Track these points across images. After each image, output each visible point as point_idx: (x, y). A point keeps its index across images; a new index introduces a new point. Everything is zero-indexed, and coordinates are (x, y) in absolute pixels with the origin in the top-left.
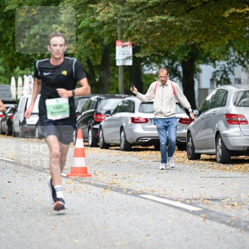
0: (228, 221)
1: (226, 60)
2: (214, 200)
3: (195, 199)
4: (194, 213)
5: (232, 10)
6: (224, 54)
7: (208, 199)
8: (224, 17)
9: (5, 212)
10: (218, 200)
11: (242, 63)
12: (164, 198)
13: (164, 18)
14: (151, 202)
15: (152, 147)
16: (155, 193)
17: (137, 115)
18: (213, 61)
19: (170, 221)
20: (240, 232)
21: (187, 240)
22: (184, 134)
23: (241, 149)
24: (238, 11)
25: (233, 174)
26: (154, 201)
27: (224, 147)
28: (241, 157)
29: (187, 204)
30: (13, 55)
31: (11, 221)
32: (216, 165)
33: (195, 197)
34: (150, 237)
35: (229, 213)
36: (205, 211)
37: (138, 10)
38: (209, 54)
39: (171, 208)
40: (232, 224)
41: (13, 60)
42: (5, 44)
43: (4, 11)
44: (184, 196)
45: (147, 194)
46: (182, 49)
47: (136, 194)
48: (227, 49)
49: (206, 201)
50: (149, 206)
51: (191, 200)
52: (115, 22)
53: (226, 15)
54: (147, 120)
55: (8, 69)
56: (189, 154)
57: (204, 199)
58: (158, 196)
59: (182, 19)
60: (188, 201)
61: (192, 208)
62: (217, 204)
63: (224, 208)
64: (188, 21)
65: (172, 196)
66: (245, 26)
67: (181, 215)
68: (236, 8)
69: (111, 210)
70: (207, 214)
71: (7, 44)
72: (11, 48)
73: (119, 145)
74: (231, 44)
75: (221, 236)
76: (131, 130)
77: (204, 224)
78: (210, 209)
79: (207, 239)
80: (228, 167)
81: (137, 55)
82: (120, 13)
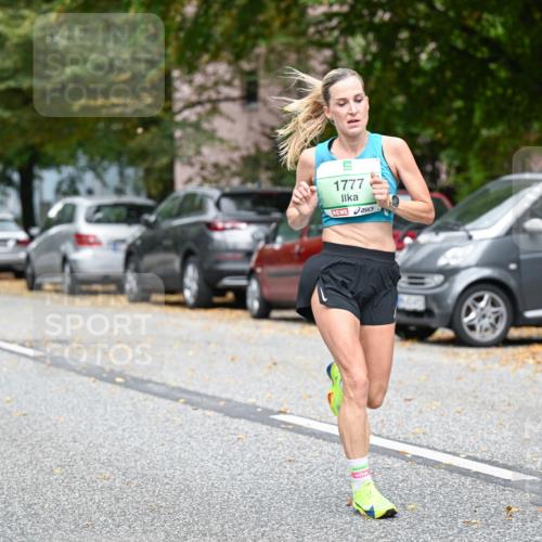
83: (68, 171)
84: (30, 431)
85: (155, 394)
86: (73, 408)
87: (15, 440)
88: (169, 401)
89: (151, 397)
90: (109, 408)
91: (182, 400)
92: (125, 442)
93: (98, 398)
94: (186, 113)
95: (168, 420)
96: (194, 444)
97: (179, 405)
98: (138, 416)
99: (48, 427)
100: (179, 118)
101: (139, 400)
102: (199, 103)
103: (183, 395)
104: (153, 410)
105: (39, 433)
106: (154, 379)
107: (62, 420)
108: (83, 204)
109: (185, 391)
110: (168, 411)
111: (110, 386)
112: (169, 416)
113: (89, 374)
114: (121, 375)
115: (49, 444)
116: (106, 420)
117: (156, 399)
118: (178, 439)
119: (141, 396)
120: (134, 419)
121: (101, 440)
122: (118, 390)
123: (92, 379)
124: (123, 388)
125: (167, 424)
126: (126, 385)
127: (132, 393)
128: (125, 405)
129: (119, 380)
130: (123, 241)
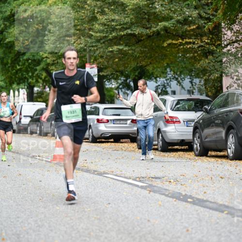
0: (167, 194)
1: (165, 77)
2: (156, 178)
3: (143, 178)
4: (142, 187)
5: (170, 41)
6: (164, 73)
7: (152, 178)
8: (163, 47)
9: (6, 187)
10: (160, 178)
11: (177, 79)
12: (121, 176)
13: (121, 47)
14: (111, 180)
15: (112, 140)
16: (114, 173)
17: (101, 117)
18: (156, 78)
19: (125, 193)
20: (175, 201)
21: (137, 207)
22: (135, 130)
23: (176, 142)
24: (174, 42)
25: (170, 159)
26: (114, 179)
27: (163, 140)
28: (176, 147)
29: (137, 181)
30: (11, 73)
31: (10, 194)
32: (157, 152)
33: (142, 176)
34: (110, 205)
35: (167, 188)
36: (150, 186)
37: (102, 41)
38: (152, 74)
39: (126, 184)
40: (170, 195)
41: (11, 77)
42: (5, 66)
43: (5, 42)
44: (135, 175)
45: (108, 174)
46: (134, 70)
47: (100, 174)
48: (166, 69)
49: (150, 179)
50: (110, 182)
51: (140, 178)
52: (85, 50)
53: (165, 45)
54: (108, 121)
55: (8, 84)
56: (138, 145)
57: (149, 178)
58: (116, 175)
59: (133, 48)
60: (138, 179)
61: (140, 184)
62: (158, 180)
63: (164, 184)
64: (138, 50)
65: (126, 176)
66: (179, 53)
67: (132, 189)
68: (172, 40)
69: (82, 186)
70: (151, 189)
71: (7, 66)
72: (10, 69)
73: (88, 139)
74: (168, 65)
75: (162, 204)
76: (97, 128)
77: (149, 195)
78: (154, 185)
79: (151, 206)
80: (166, 154)
81: (101, 74)
82: (89, 44)
83: (161, 81)
84: (139, 229)
85: (210, 208)
86: (163, 216)
87: (130, 233)
88: (217, 213)
89: (208, 210)
90: (184, 216)
91: (226, 212)
92: (193, 235)
93: (178, 210)
94: (229, 48)
95: (218, 223)
96: (232, 237)
97: (224, 215)
98: (200, 220)
99: (149, 226)
100: (225, 50)
101: (201, 212)
102: (236, 41)
103: (226, 209)
104: (209, 217)
105: (144, 230)
106: (210, 199)
107: (157, 222)
108: (170, 99)
109: (227, 207)
110: (218, 218)
111: (184, 203)
112: (218, 221)
113: (172, 197)
114: (191, 197)
115: (149, 236)
116: (182, 223)
117: (211, 211)
118: (223, 234)
119: (202, 209)
120: (198, 222)
121: (179, 234)
122: (189, 205)
123: (175, 199)
124: (192, 205)
125: (216, 225)
126: (194, 203)
127: (197, 207)
128: (193, 214)
129: (189, 200)
130: (193, 121)
